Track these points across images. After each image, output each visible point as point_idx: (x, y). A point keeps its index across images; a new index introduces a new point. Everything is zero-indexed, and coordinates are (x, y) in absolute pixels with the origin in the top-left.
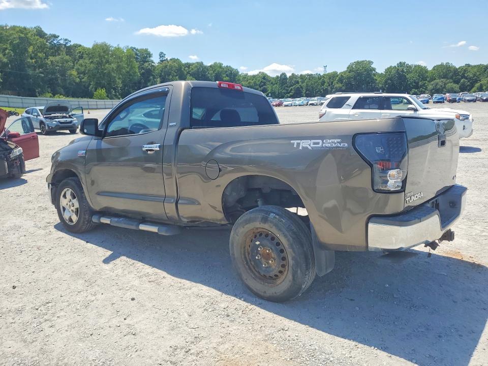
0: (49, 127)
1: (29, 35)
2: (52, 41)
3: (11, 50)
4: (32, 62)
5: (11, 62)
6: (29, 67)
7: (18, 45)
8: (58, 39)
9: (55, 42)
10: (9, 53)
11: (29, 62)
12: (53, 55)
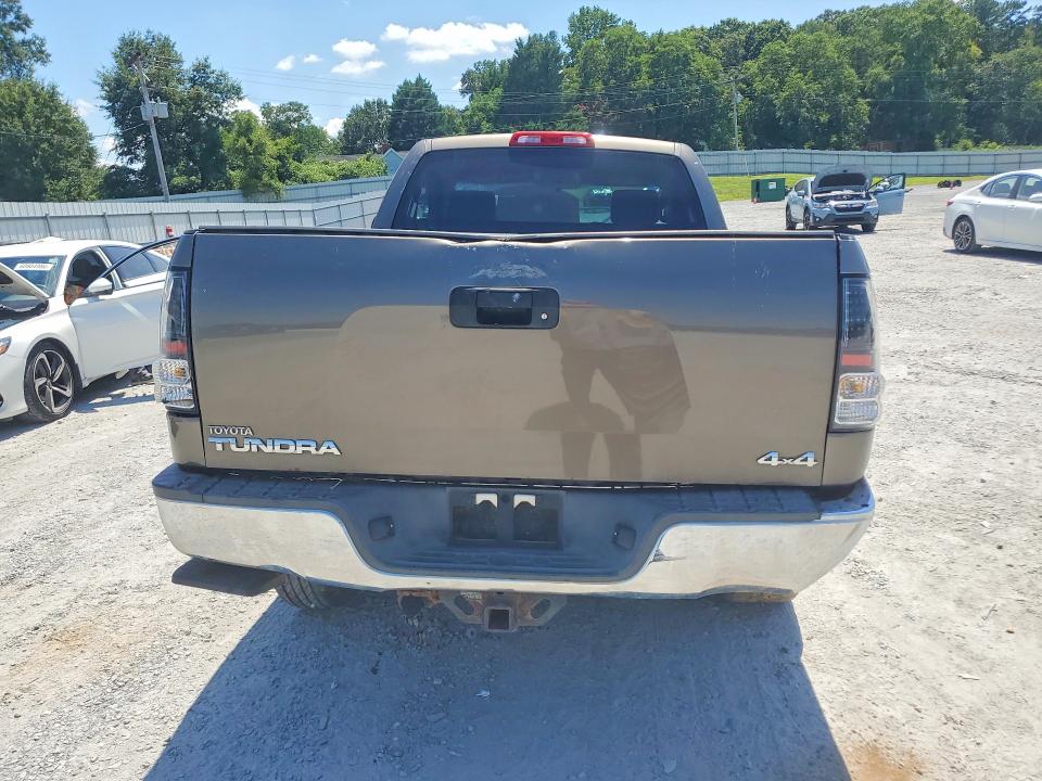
0: (815, 218)
1: (947, 14)
2: (1008, 18)
3: (902, 54)
4: (941, 75)
5: (897, 79)
6: (931, 86)
7: (918, 40)
8: (1022, 10)
9: (1014, 18)
10: (896, 61)
11: (934, 74)
12: (1003, 49)
